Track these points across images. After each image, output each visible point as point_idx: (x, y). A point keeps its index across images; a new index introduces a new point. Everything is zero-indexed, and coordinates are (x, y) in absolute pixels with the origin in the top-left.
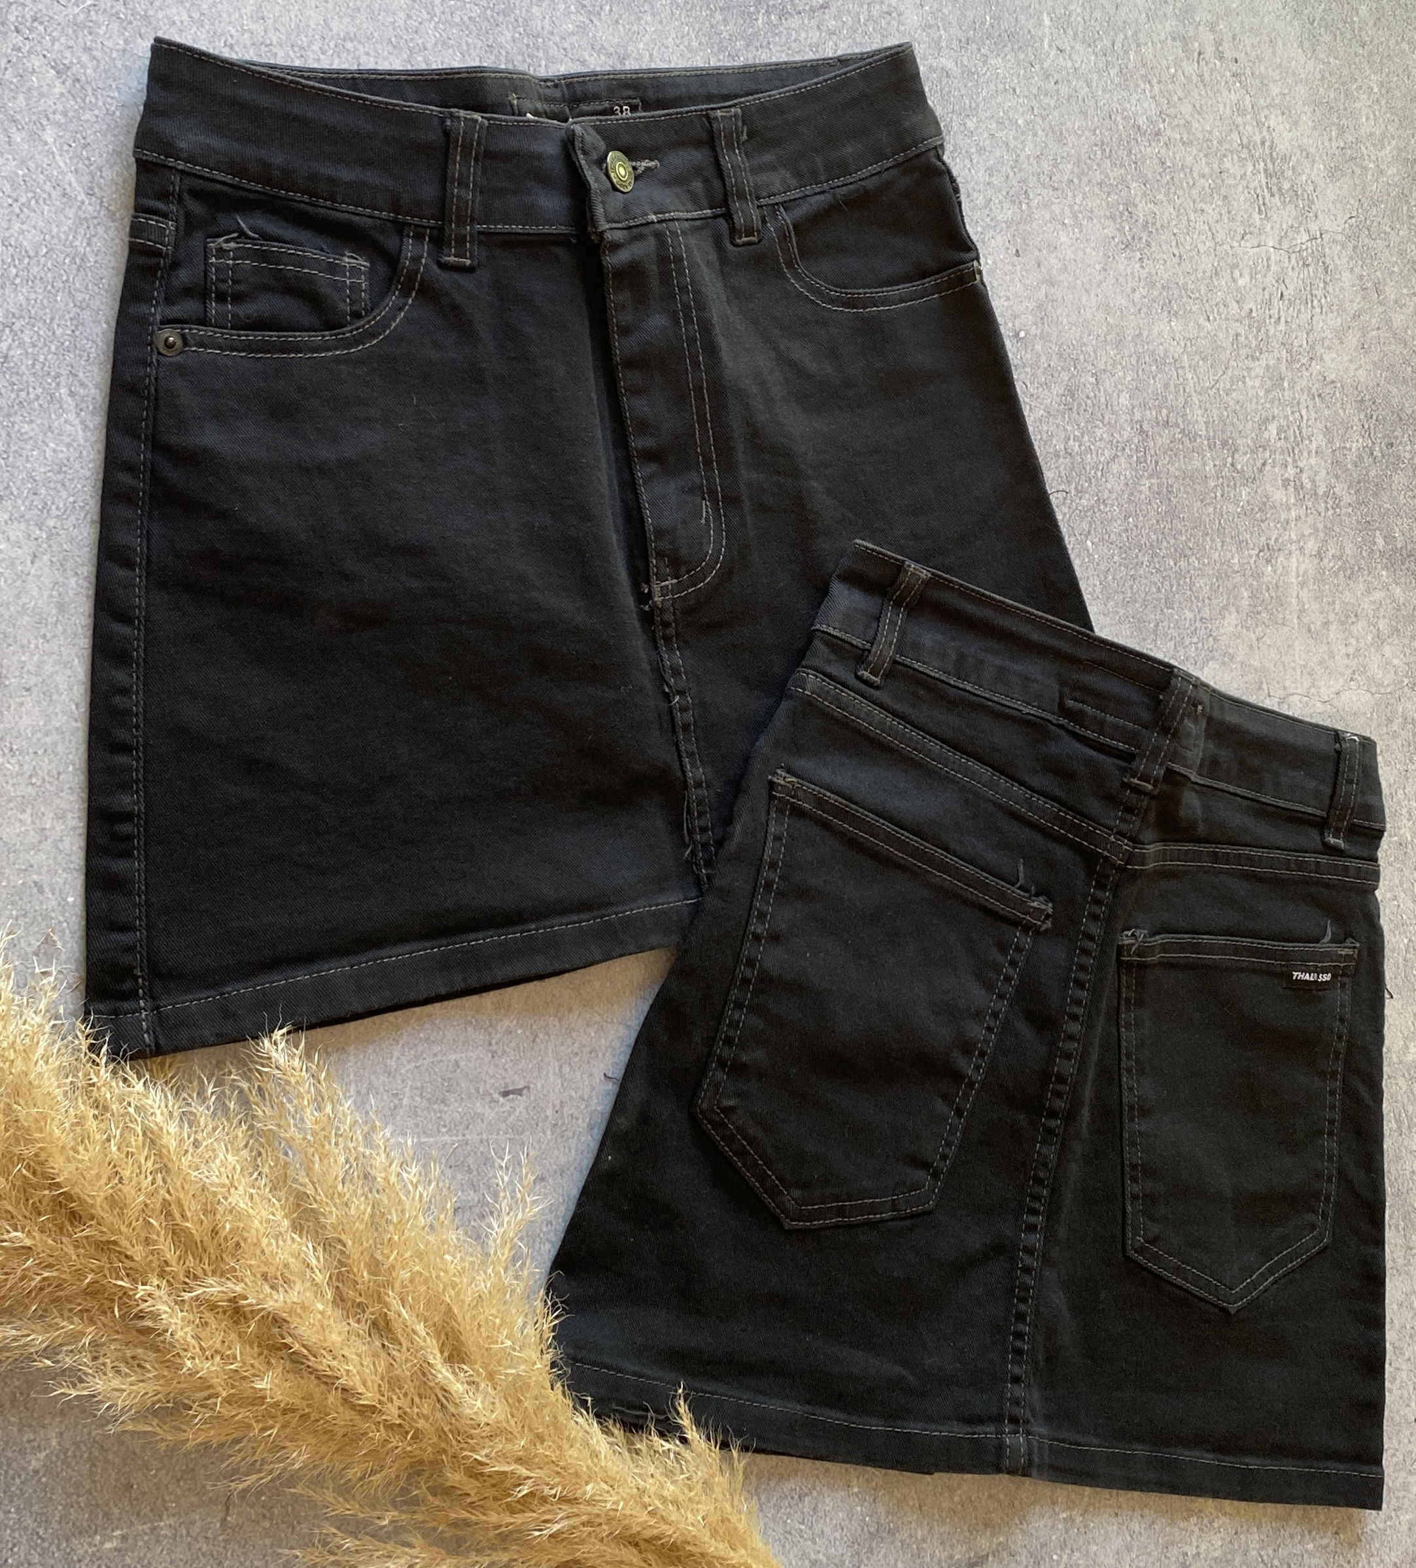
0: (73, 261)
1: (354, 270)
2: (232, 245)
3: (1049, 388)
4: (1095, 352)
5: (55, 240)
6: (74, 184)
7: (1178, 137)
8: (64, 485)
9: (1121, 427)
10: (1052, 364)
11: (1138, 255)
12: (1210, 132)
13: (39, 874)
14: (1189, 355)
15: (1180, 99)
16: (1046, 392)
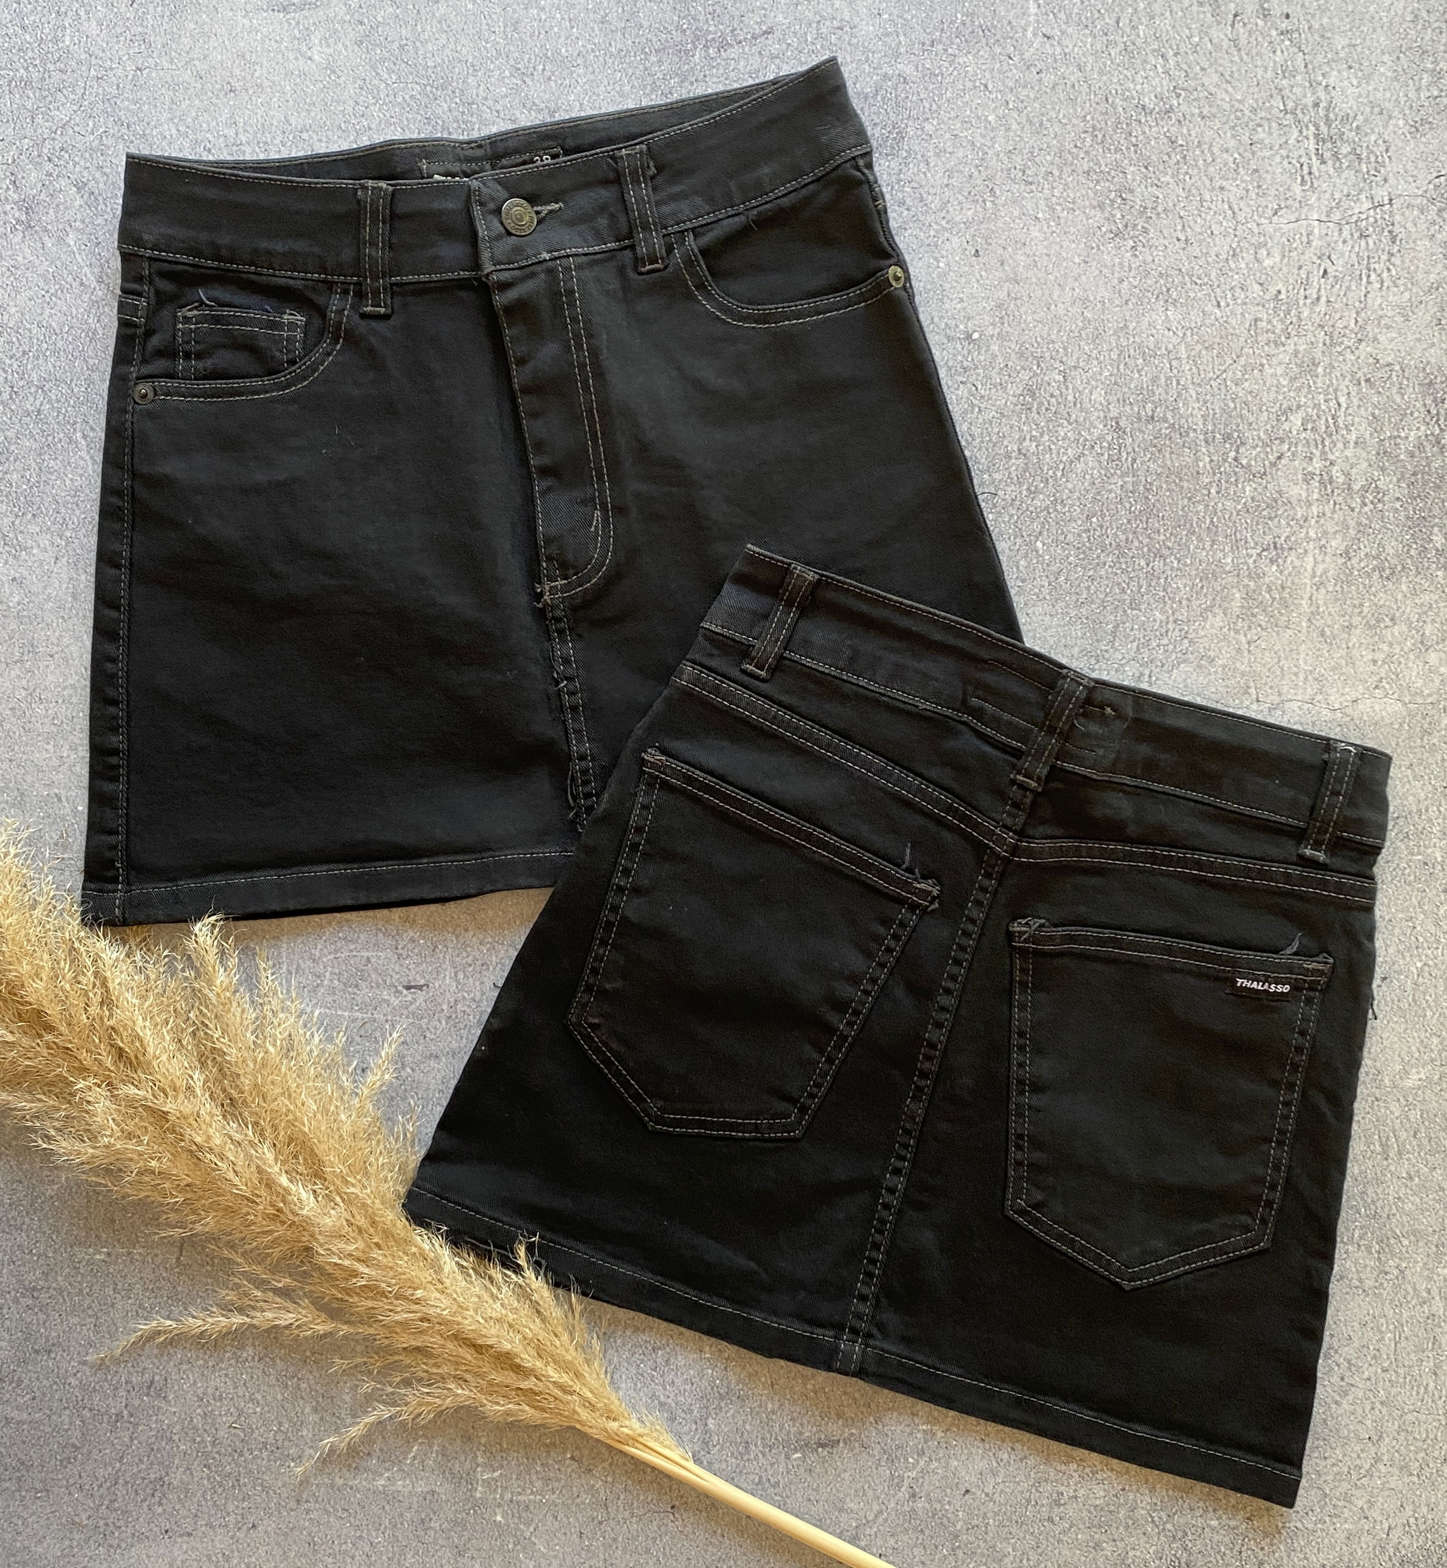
0: (87, 335)
1: (292, 326)
2: (195, 312)
3: (1004, 389)
4: (1065, 349)
5: (75, 320)
6: (89, 275)
7: (1197, 111)
8: (77, 505)
9: (1091, 423)
10: (1010, 364)
11: (1131, 243)
12: (1240, 102)
13: (59, 788)
14: (1187, 345)
15: (1203, 69)
16: (1000, 392)
